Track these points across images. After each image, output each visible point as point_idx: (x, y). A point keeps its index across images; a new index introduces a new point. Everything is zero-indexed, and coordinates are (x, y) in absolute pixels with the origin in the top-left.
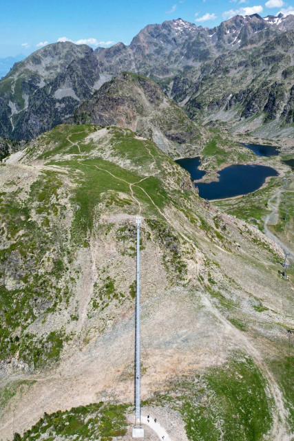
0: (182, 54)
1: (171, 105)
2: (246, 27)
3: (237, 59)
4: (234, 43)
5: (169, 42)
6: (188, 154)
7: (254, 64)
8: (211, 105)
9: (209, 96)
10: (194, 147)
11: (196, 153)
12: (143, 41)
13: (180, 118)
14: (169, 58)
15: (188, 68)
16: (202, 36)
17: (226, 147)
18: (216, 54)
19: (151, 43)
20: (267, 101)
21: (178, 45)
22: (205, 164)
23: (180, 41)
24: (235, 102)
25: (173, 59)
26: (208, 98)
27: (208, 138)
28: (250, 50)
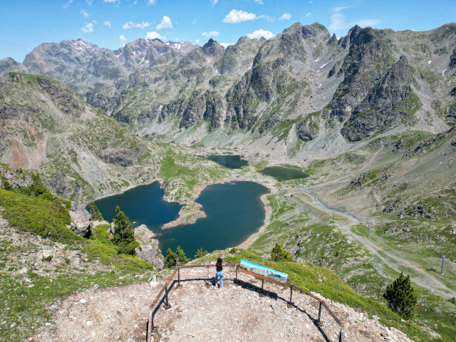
0: (89, 72)
1: (98, 115)
2: (151, 49)
3: (151, 75)
4: (143, 63)
5: (71, 61)
6: (140, 180)
7: (174, 77)
8: (141, 117)
9: (136, 109)
10: (146, 169)
11: (151, 177)
12: (39, 59)
13: (117, 131)
14: (75, 76)
15: (99, 85)
16: (108, 56)
17: (188, 164)
18: (126, 73)
19: (49, 61)
20: (205, 109)
21: (83, 64)
22: (173, 192)
23: (84, 60)
24: (168, 112)
25: (79, 77)
26: (135, 111)
27: (160, 155)
28: (162, 68)
